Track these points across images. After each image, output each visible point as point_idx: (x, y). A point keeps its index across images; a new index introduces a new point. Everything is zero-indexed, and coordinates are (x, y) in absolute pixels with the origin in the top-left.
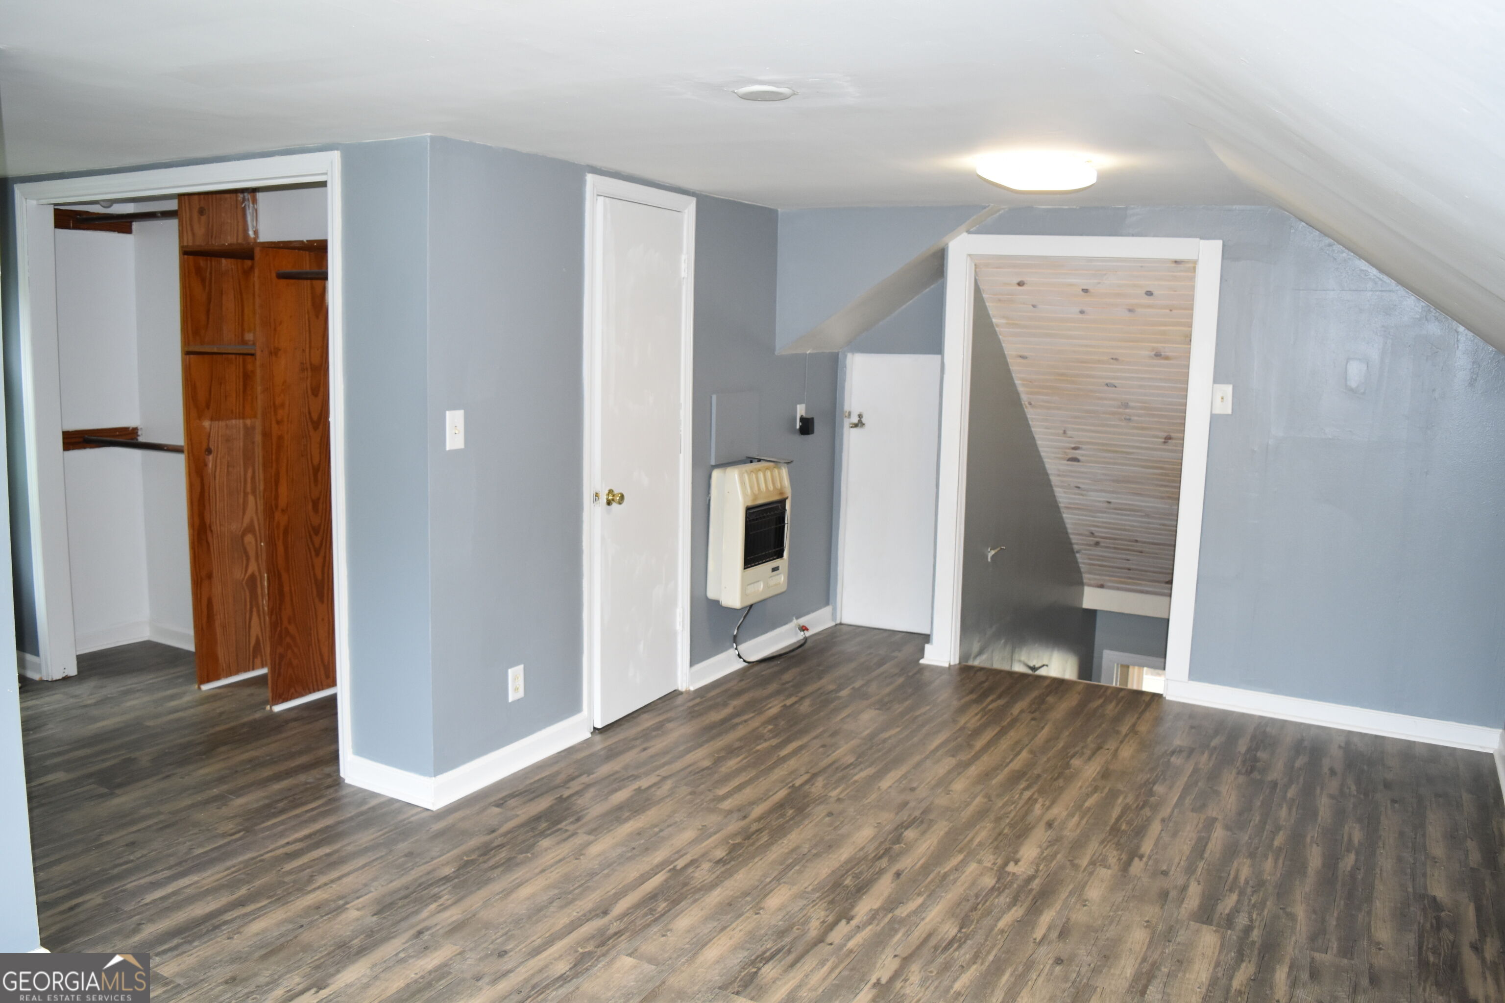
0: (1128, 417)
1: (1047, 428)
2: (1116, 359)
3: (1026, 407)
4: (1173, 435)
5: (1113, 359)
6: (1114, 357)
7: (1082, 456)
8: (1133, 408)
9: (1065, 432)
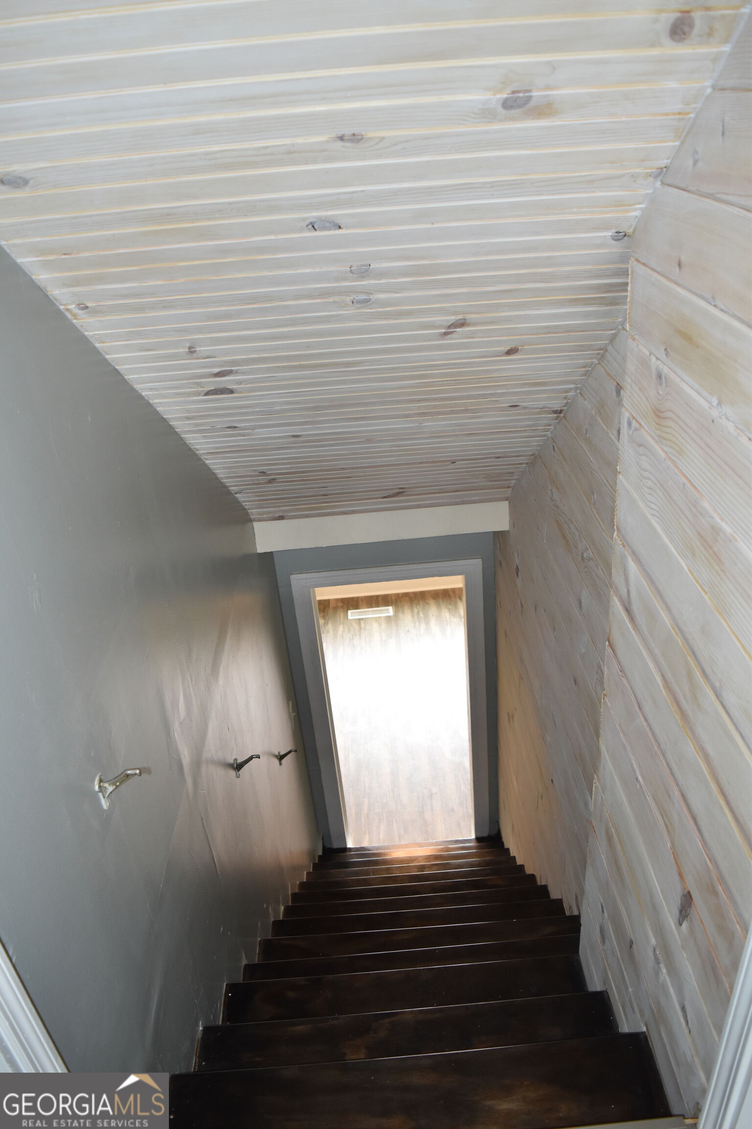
0: (363, 297)
1: (142, 348)
2: (356, 138)
3: (75, 316)
4: (471, 317)
5: (342, 138)
6: (348, 132)
7: (240, 382)
8: (382, 274)
9: (191, 351)
